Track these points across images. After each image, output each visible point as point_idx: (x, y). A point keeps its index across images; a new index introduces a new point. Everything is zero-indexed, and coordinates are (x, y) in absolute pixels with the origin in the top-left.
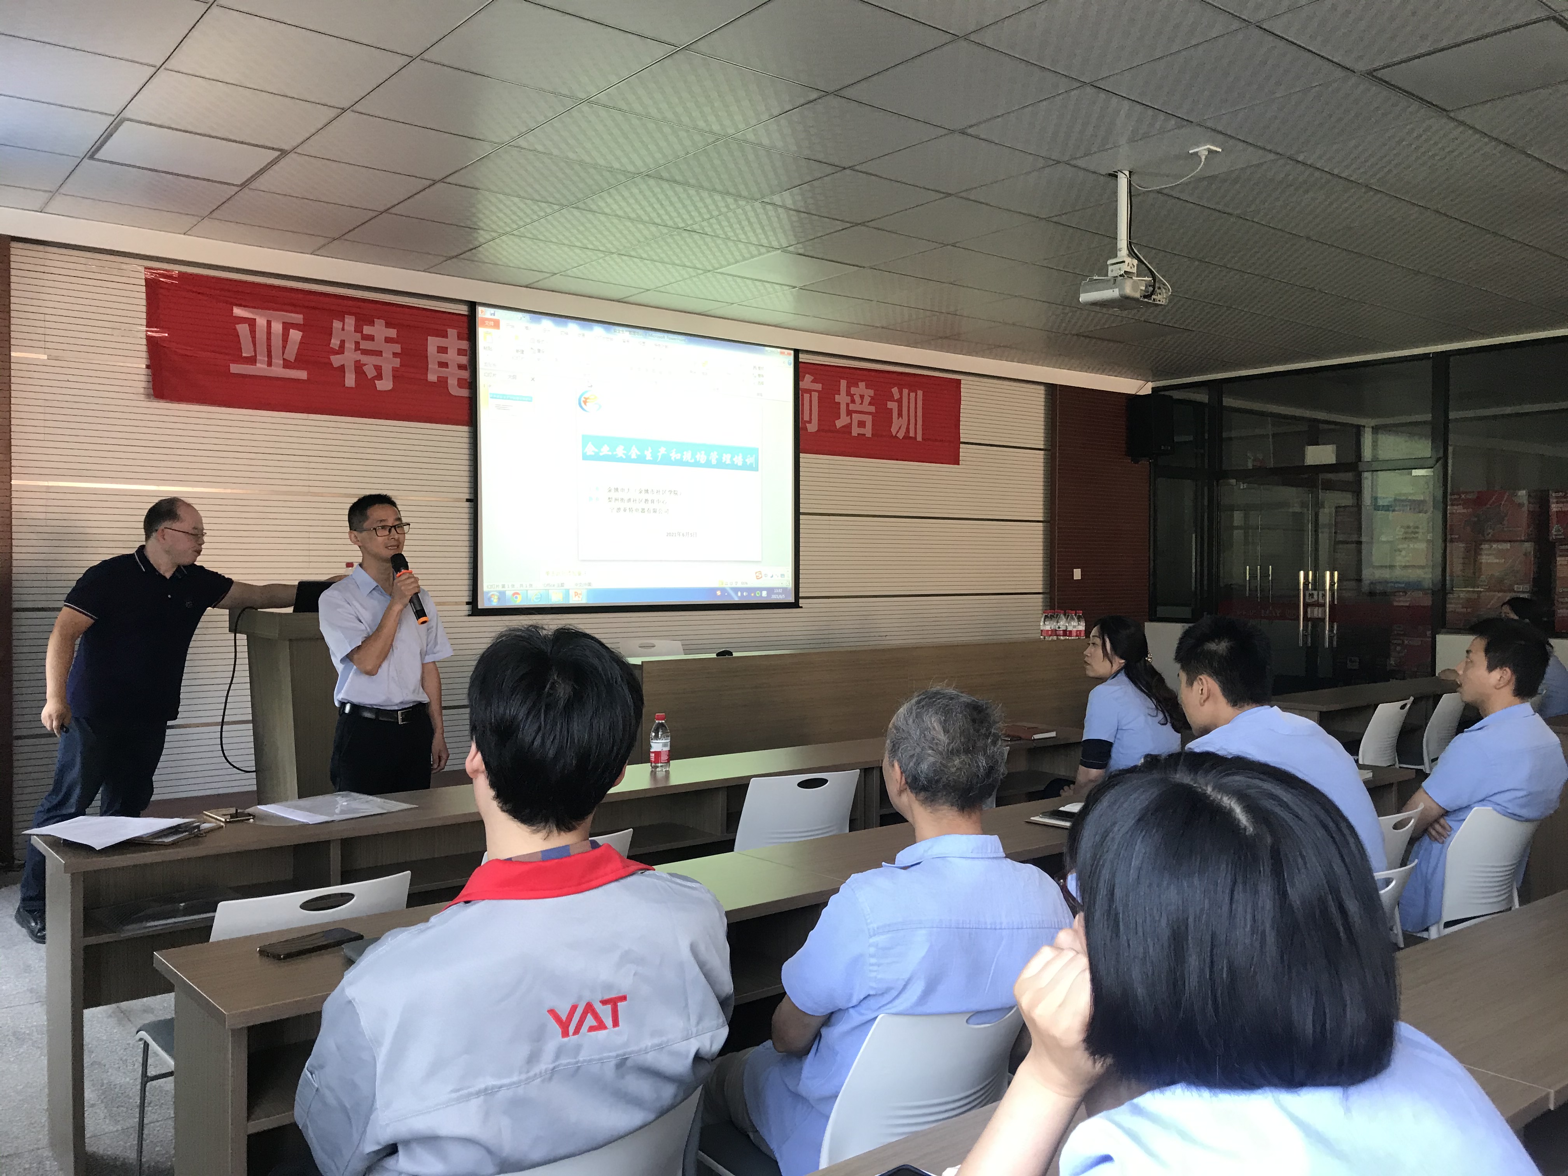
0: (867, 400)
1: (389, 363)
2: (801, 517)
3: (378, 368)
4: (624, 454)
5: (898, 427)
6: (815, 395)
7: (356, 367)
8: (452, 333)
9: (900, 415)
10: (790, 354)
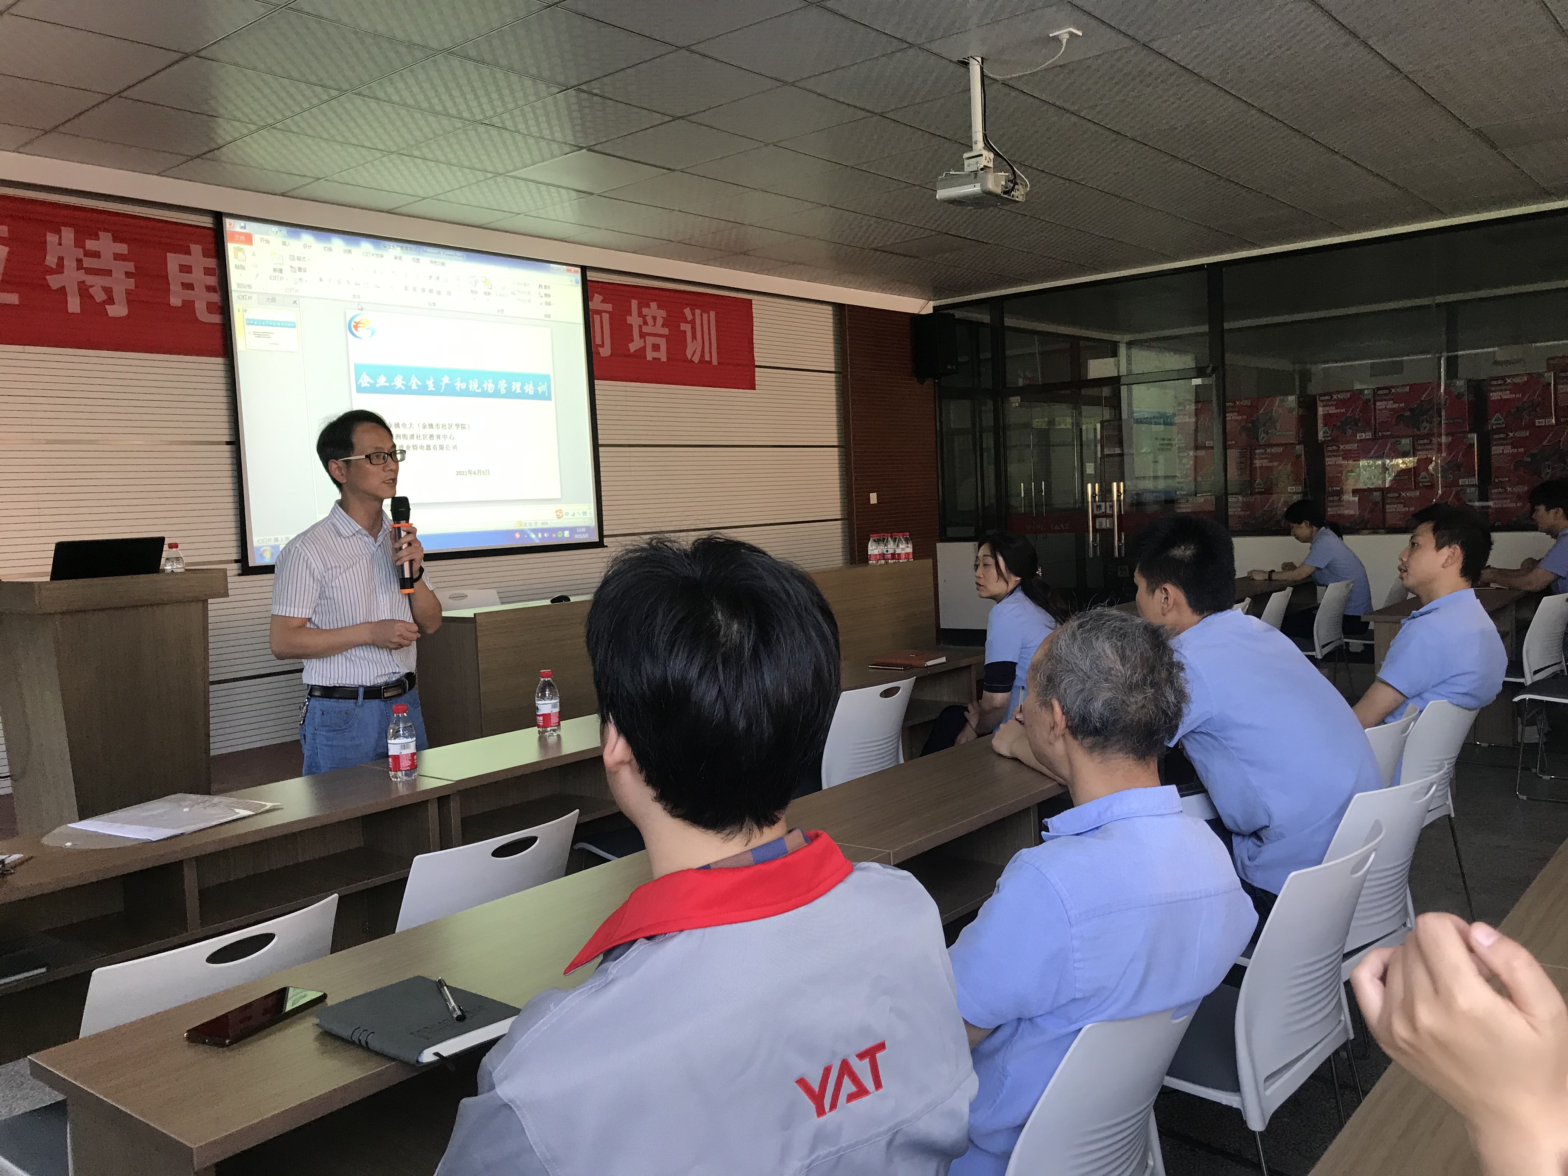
0: (660, 321)
1: (121, 285)
2: (601, 449)
3: (108, 291)
4: (403, 384)
5: (693, 350)
6: (606, 316)
7: (79, 289)
8: (196, 249)
9: (694, 337)
10: (576, 272)
